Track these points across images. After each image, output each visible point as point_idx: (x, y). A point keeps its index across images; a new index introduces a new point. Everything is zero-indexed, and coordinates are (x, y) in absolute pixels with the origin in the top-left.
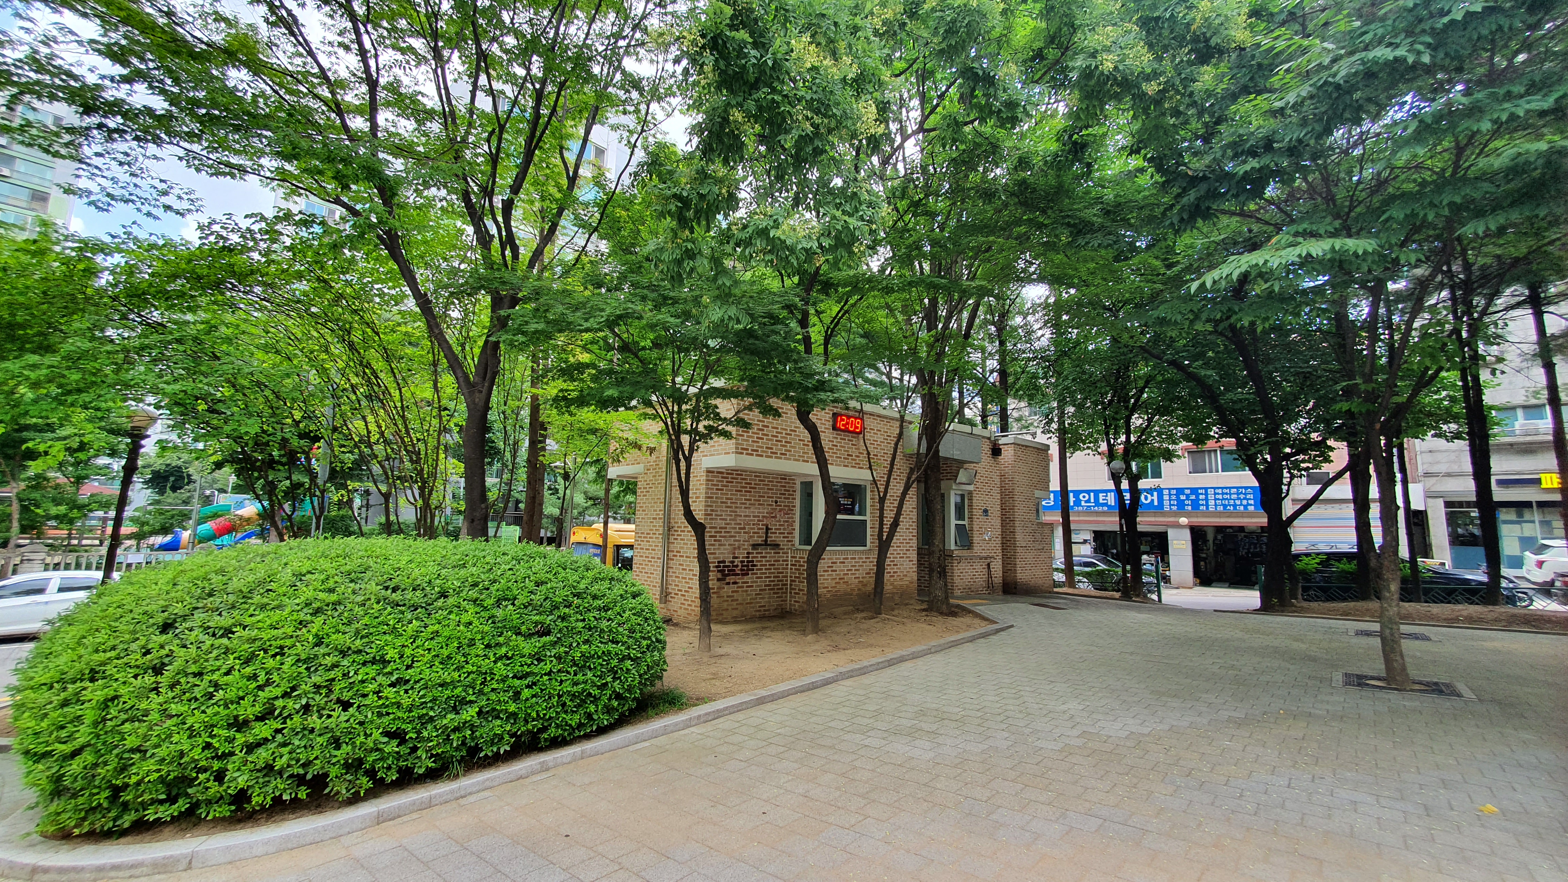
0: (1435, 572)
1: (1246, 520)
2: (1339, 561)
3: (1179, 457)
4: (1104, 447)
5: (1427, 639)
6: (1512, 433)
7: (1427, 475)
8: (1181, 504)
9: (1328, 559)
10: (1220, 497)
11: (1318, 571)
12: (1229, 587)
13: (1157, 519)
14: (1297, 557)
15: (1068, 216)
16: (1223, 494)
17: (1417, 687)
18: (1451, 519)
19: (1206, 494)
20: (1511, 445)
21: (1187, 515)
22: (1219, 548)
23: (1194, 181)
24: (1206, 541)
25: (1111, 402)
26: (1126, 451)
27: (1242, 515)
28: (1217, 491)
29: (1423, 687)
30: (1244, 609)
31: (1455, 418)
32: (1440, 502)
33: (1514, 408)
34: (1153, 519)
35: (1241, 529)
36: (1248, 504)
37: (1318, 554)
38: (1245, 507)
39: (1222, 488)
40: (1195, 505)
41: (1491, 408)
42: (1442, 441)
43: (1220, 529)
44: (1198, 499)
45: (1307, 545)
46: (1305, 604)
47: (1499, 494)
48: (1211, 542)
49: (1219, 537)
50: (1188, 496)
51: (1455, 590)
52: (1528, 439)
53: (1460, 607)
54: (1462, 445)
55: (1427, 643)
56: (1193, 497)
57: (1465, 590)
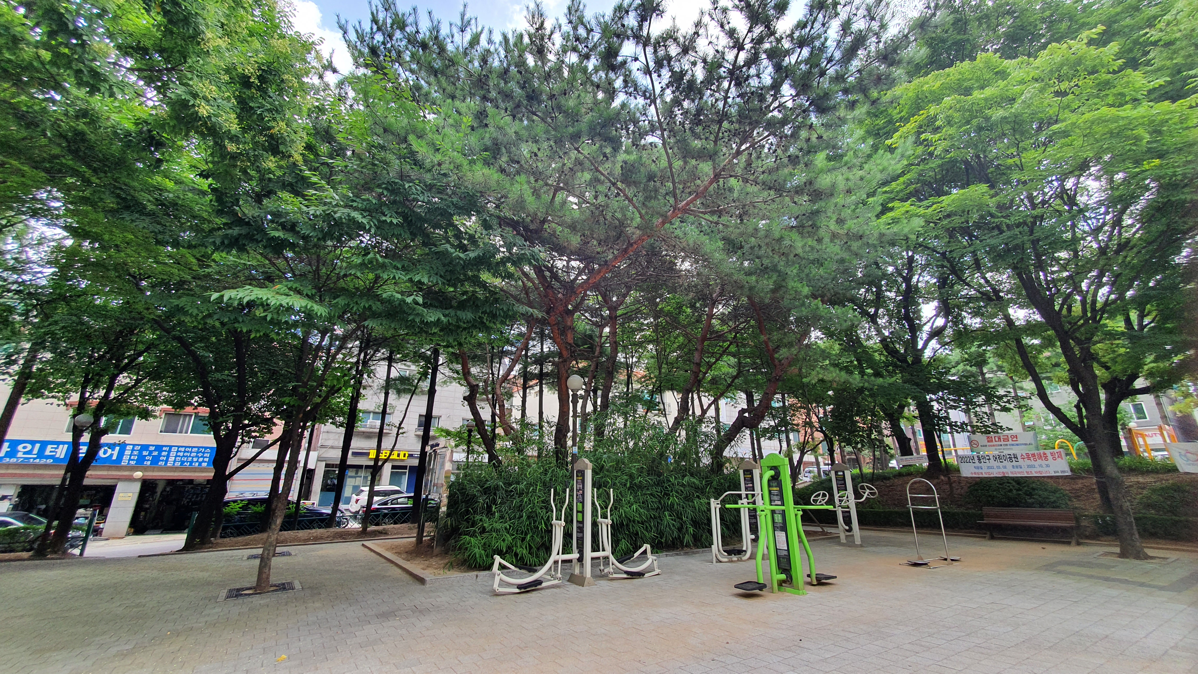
0: (308, 509)
1: (197, 474)
2: (254, 505)
3: (155, 417)
4: (75, 397)
5: (289, 554)
6: (365, 426)
7: (322, 446)
8: (141, 459)
9: (248, 504)
10: (181, 454)
11: (239, 513)
12: (162, 533)
13: (110, 473)
14: (227, 503)
15: (121, 189)
16: (185, 452)
17: (272, 589)
18: (326, 474)
19: (169, 452)
20: (364, 432)
21: (145, 469)
22: (165, 498)
23: (240, 221)
24: (154, 492)
25: (101, 357)
26: (100, 406)
27: (195, 470)
28: (180, 449)
29: (275, 588)
30: (168, 551)
31: (343, 414)
32: (324, 464)
33: (370, 412)
34: (105, 473)
35: (191, 481)
36: (203, 461)
37: (242, 500)
38: (200, 463)
39: (186, 447)
40: (155, 460)
41: (360, 411)
42: (334, 427)
43: (171, 482)
44: (160, 455)
45: (237, 494)
46: (220, 541)
47: (351, 460)
48: (159, 494)
49: (168, 489)
50: (151, 452)
51: (314, 520)
52: (371, 430)
53: (314, 531)
54: (342, 430)
55: (288, 557)
56: (156, 453)
57: (319, 520)
